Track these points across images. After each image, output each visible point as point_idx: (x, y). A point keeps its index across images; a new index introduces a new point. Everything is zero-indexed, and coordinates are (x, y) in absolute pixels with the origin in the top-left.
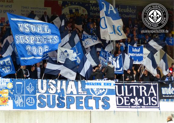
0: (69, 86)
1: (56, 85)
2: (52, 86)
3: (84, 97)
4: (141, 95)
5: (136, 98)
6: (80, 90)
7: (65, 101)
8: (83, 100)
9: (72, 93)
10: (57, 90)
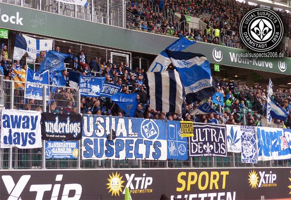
0: (119, 125)
1: (104, 125)
2: (100, 127)
3: (135, 140)
4: (212, 140)
5: (208, 144)
6: (130, 132)
7: (114, 147)
8: (133, 145)
9: (121, 135)
10: (105, 131)
